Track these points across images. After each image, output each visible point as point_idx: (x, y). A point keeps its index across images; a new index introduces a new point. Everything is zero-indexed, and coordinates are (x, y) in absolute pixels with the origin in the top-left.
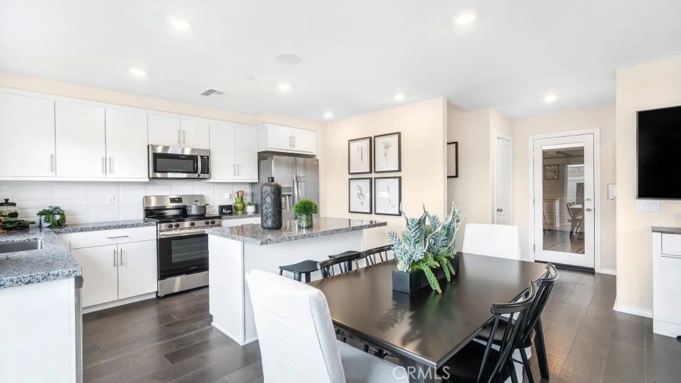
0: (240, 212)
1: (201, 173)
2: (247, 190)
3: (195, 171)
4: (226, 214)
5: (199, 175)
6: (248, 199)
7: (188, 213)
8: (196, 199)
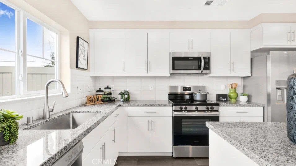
0: (233, 100)
1: (204, 69)
2: (240, 82)
3: (200, 68)
4: (222, 101)
5: (202, 72)
6: (240, 90)
7: (195, 98)
8: (200, 88)
